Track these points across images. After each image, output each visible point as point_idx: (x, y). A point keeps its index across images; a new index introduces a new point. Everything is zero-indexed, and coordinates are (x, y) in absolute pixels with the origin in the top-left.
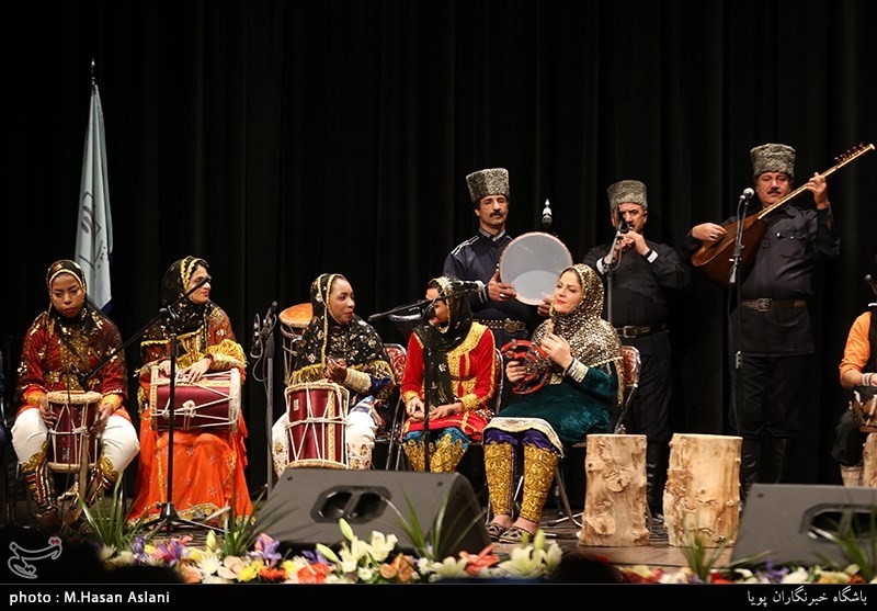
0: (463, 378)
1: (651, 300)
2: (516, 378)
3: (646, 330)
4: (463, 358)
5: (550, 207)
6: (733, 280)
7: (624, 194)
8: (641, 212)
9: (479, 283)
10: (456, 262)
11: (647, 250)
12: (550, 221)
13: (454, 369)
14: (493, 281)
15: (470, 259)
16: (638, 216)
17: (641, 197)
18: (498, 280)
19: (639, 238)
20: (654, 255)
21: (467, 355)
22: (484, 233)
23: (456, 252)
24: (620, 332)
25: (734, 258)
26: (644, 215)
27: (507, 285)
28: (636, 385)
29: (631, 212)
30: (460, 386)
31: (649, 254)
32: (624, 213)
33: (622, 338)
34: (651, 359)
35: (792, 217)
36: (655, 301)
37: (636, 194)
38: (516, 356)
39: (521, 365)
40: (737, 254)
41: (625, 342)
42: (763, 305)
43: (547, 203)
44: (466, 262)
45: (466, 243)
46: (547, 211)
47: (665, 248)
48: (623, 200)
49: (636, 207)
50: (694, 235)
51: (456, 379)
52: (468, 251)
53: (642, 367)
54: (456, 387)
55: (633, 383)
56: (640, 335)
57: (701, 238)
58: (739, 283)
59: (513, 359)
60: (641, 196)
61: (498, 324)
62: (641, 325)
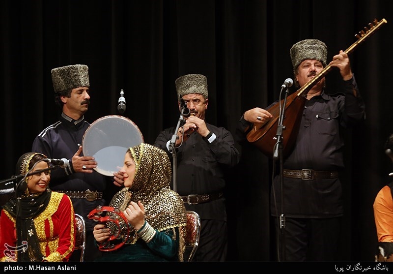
0: (48, 239)
1: (210, 173)
2: (102, 238)
3: (206, 198)
4: (47, 222)
5: (124, 96)
6: (276, 155)
7: (188, 87)
8: (203, 100)
9: (64, 160)
10: (43, 143)
11: (208, 132)
12: (124, 108)
13: (41, 232)
14: (76, 156)
15: (55, 141)
16: (200, 103)
17: (203, 89)
18: (81, 154)
19: (201, 122)
20: (213, 137)
21: (50, 218)
22: (67, 118)
23: (43, 134)
24: (185, 200)
25: (277, 137)
26: (205, 103)
27: (88, 158)
28: (197, 244)
29: (195, 100)
30: (47, 247)
31: (210, 136)
32: (188, 101)
33: (186, 205)
34: (211, 222)
35: (327, 101)
36: (214, 174)
37: (198, 86)
38: (102, 220)
39: (106, 227)
40: (279, 133)
41: (188, 208)
42: (306, 174)
43: (122, 93)
44: (52, 142)
45: (51, 127)
46: (122, 99)
47: (223, 131)
48: (187, 91)
49: (198, 97)
50: (245, 118)
51: (43, 241)
52: (54, 133)
53: (202, 229)
54: (44, 248)
55: (194, 242)
56: (201, 203)
57: (251, 120)
58: (281, 157)
59: (99, 223)
60: (203, 87)
61: (80, 195)
62: (201, 194)
